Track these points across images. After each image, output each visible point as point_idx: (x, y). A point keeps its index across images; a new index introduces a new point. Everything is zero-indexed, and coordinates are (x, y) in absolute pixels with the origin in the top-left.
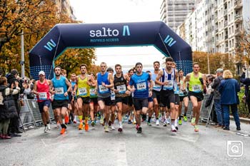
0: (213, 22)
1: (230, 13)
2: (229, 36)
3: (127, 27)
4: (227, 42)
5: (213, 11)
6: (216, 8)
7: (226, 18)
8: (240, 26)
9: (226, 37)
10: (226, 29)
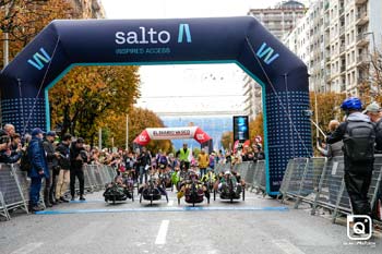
0: (322, 46)
1: (349, 32)
2: (348, 67)
3: (187, 26)
4: (344, 76)
5: (322, 29)
6: (327, 24)
7: (343, 39)
8: (364, 52)
9: (343, 69)
10: (343, 57)
